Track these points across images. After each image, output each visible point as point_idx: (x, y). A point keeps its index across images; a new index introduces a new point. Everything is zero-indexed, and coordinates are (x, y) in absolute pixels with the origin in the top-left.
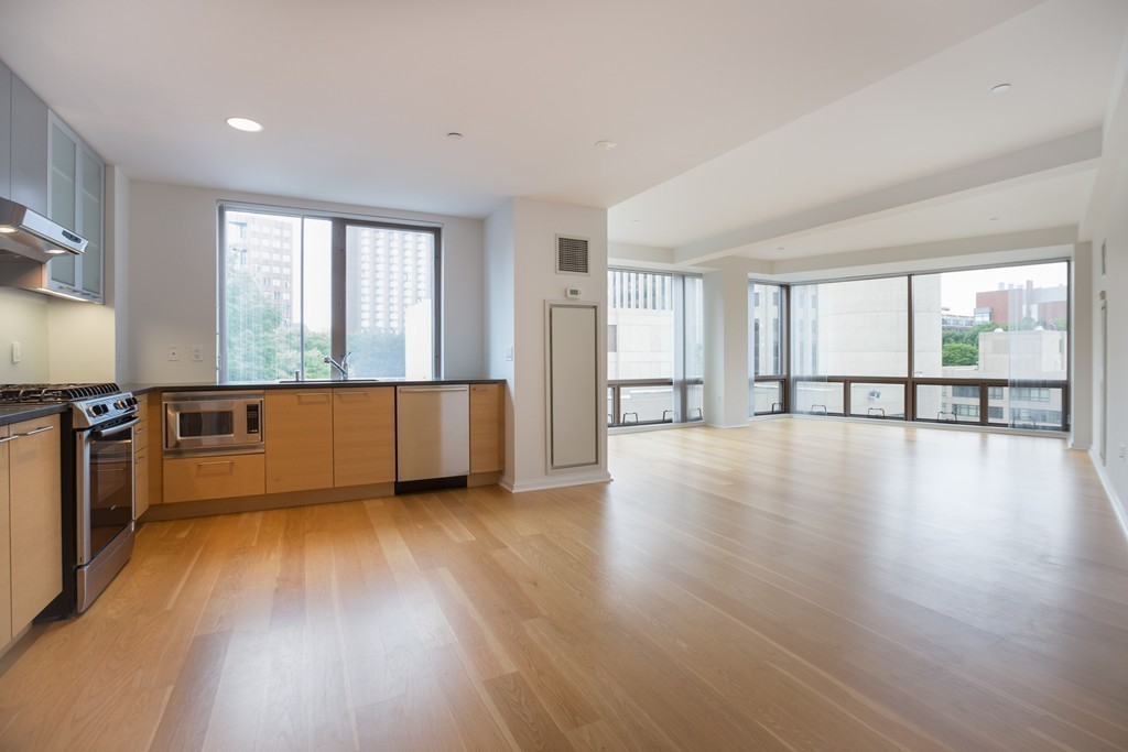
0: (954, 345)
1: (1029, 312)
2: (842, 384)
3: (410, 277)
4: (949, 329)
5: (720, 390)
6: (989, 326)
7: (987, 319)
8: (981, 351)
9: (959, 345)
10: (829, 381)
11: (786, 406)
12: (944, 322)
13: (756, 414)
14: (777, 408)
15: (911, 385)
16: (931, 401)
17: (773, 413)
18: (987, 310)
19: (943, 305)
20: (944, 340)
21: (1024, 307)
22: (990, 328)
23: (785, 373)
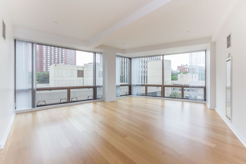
0: (173, 76)
1: (187, 70)
2: (145, 87)
3: (57, 59)
4: (173, 73)
5: (106, 89)
6: (179, 73)
7: (179, 71)
8: (178, 77)
9: (174, 77)
10: (142, 86)
11: (130, 93)
12: (172, 72)
13: (121, 96)
14: (128, 94)
15: (163, 87)
16: (168, 91)
17: (126, 95)
18: (179, 70)
19: (172, 69)
20: (172, 75)
21: (186, 69)
22: (180, 73)
23: (130, 84)
